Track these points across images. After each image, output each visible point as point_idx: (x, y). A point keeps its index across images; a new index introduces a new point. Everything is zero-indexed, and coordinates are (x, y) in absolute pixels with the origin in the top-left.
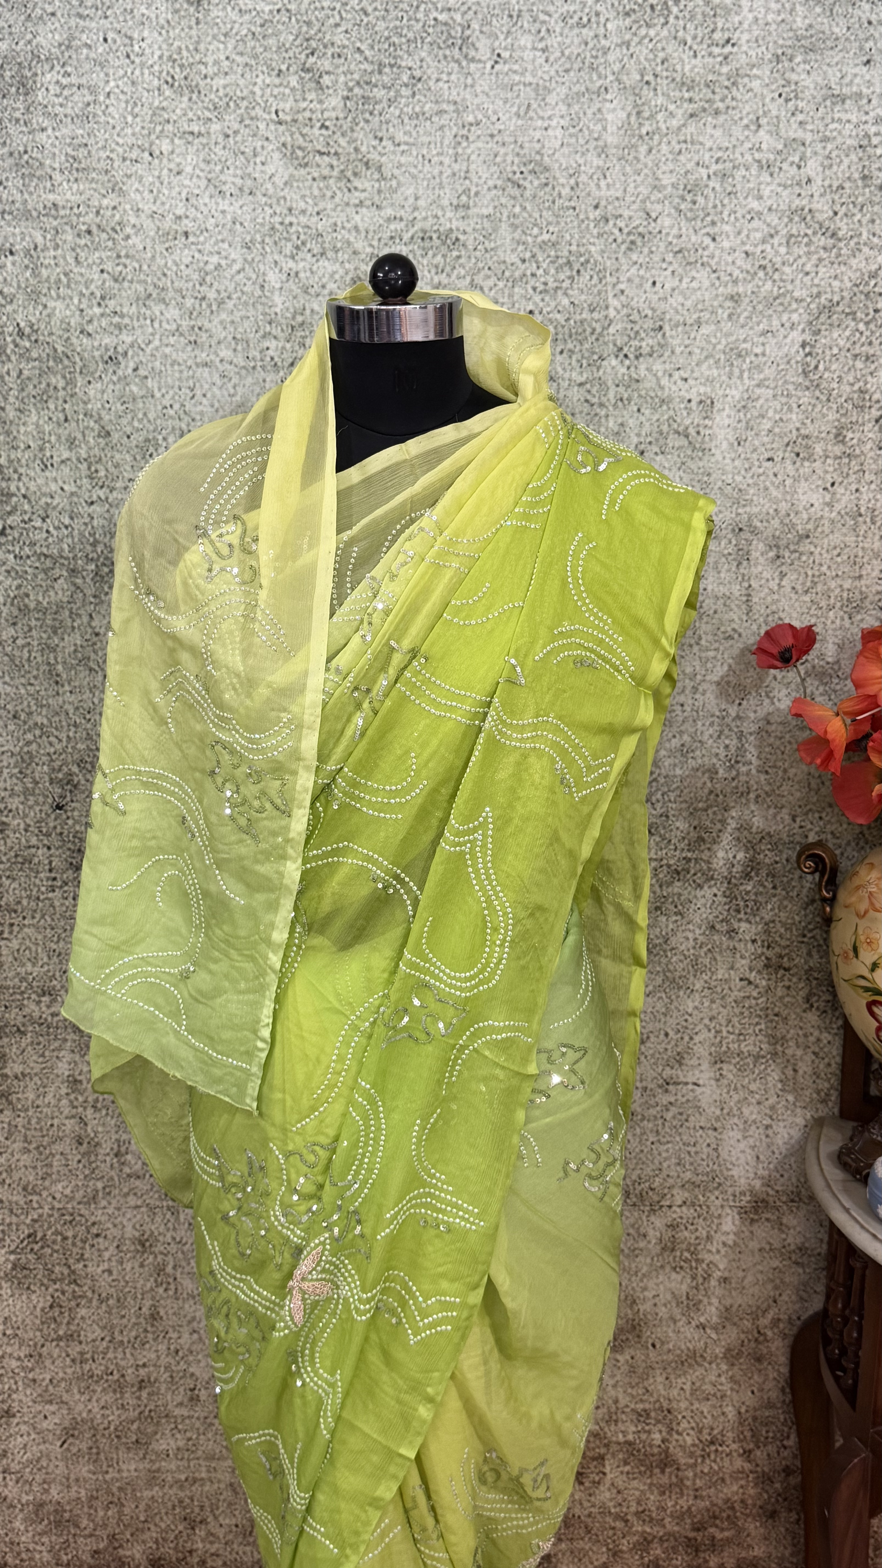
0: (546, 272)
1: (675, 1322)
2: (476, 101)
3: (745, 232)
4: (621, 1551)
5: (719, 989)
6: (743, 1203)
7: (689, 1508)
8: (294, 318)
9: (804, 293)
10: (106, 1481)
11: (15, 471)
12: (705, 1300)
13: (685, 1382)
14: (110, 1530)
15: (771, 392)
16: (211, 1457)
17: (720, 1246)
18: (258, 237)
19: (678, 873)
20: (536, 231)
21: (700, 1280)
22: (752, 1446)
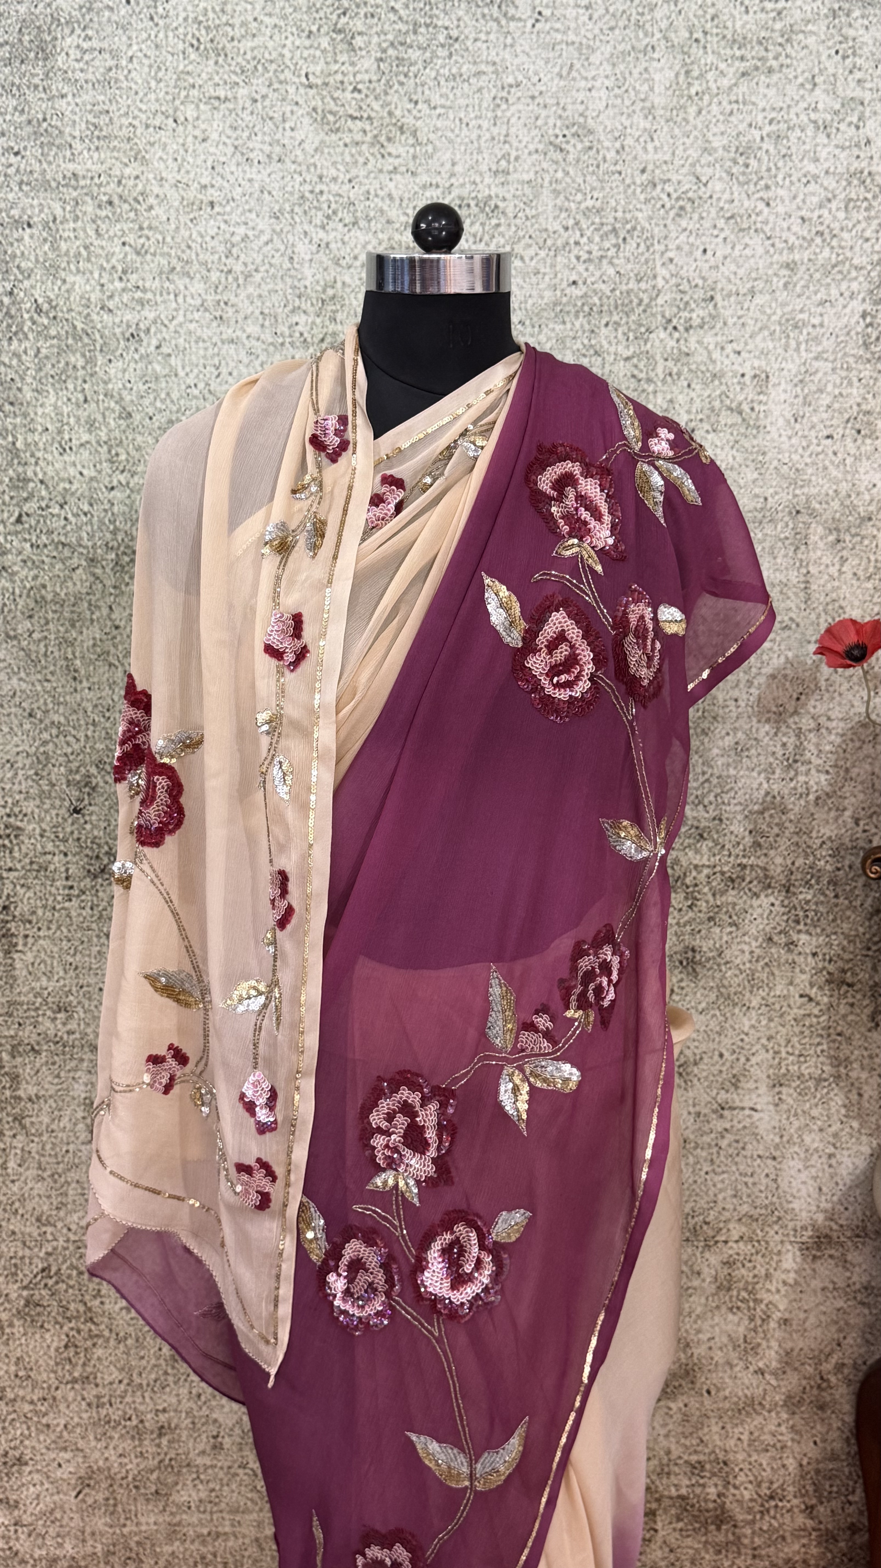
0: (590, 240)
1: (731, 1366)
2: (516, 61)
3: (801, 196)
5: (777, 1007)
6: (804, 1239)
8: (324, 291)
9: (865, 260)
10: (123, 1535)
11: (32, 455)
12: (764, 1344)
13: (743, 1432)
15: (830, 365)
17: (780, 1286)
18: (287, 207)
19: (733, 881)
20: (579, 197)
21: (759, 1322)
22: (814, 1501)
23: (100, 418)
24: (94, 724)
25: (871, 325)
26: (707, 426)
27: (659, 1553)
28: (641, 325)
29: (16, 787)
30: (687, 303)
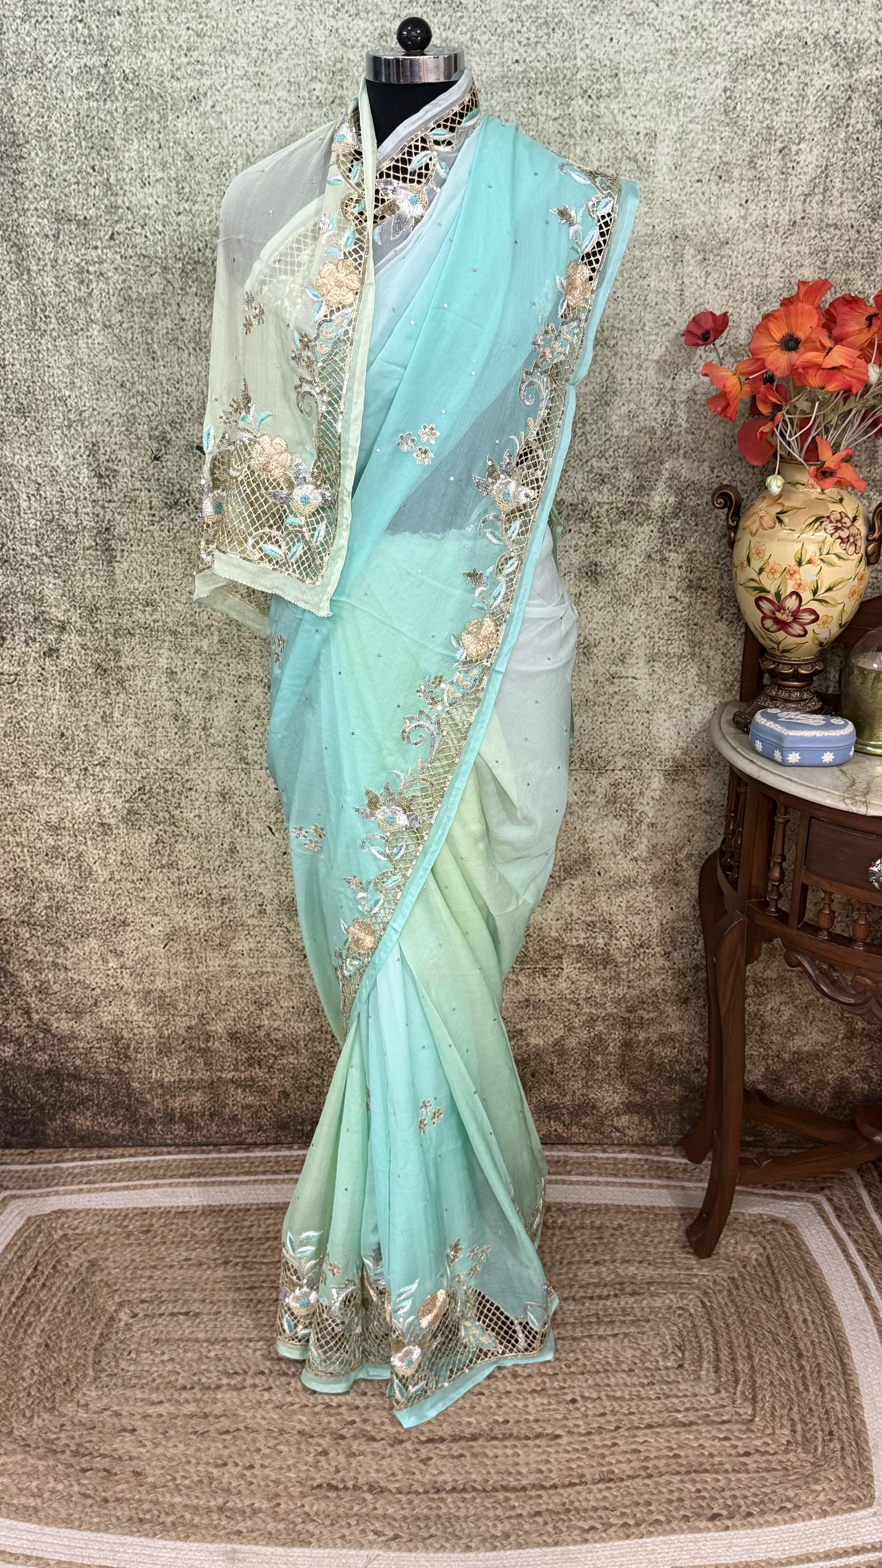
0: (529, 30)
1: (615, 856)
4: (574, 1027)
5: (653, 605)
6: (667, 768)
7: (624, 996)
9: (726, 49)
11: (121, 188)
12: (638, 840)
13: (622, 900)
14: (199, 1011)
15: (700, 127)
16: (275, 956)
17: (650, 800)
19: (625, 514)
21: (634, 825)
22: (670, 949)
23: (170, 160)
24: (168, 393)
25: (730, 97)
27: (564, 985)
28: (565, 94)
29: (113, 440)
30: (598, 78)
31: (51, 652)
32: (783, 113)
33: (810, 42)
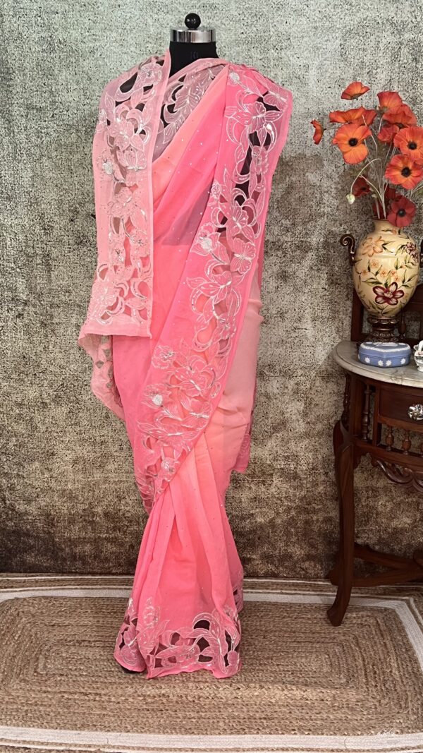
0: (248, 18)
1: (298, 421)
4: (280, 513)
5: (314, 292)
6: (324, 375)
9: (341, 26)
10: (88, 481)
11: (57, 93)
13: (303, 445)
15: (329, 62)
16: (127, 472)
18: (145, 7)
19: (299, 247)
20: (244, 3)
21: (308, 405)
22: (328, 471)
23: (80, 80)
25: (343, 48)
26: (288, 83)
27: (274, 490)
29: (51, 212)
30: (281, 40)
31: (20, 316)
32: (369, 55)
33: (380, 22)
